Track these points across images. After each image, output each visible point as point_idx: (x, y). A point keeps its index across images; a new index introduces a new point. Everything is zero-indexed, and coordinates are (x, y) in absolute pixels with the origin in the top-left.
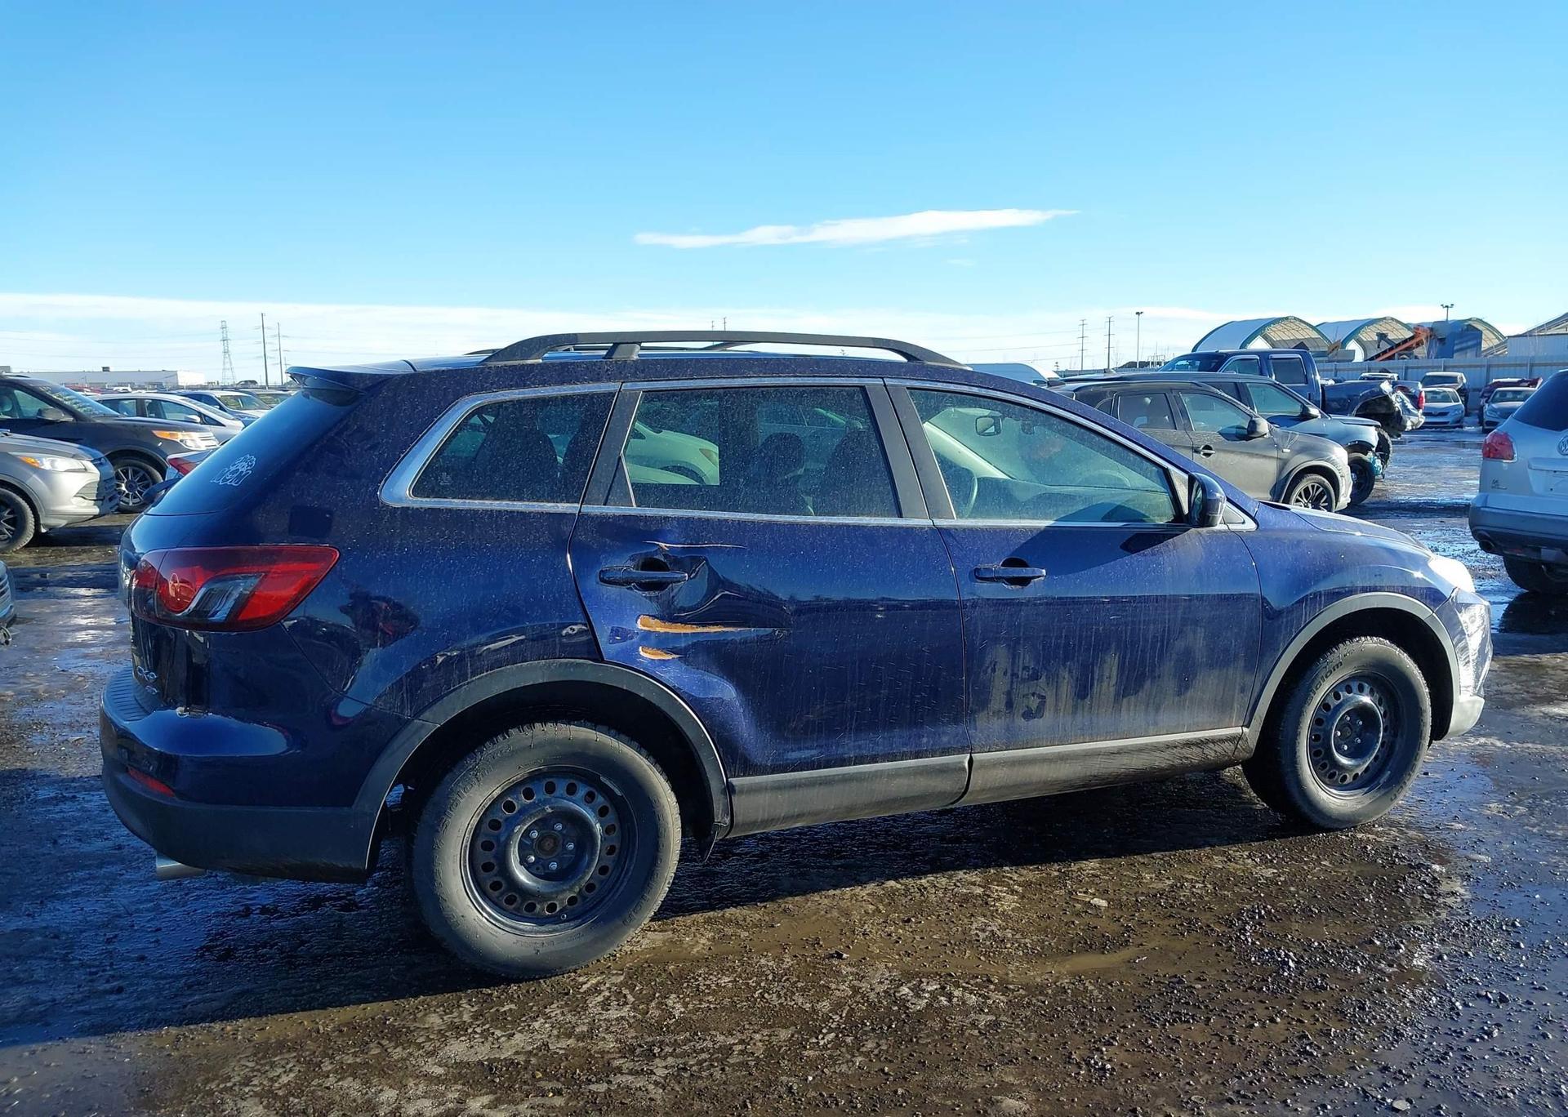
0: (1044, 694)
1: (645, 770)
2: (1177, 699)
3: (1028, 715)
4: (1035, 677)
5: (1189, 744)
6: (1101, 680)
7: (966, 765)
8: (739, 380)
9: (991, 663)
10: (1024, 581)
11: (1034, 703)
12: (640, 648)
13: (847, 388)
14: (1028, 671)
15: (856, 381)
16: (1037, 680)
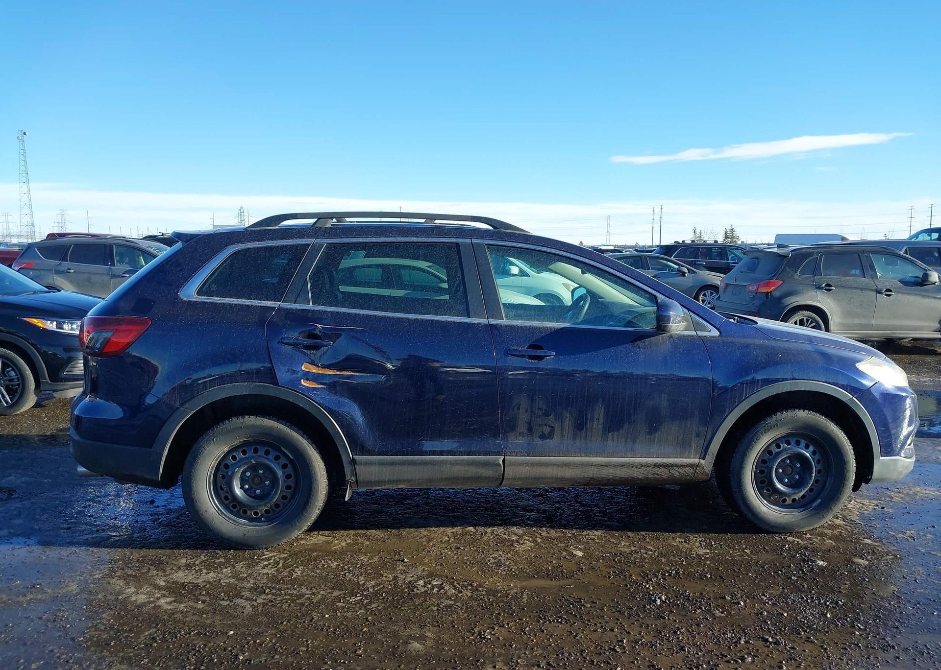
0: (553, 426)
1: (305, 446)
2: (648, 437)
3: (543, 437)
4: (547, 414)
5: (657, 466)
6: (592, 420)
7: (501, 463)
8: (383, 238)
9: (517, 404)
10: (540, 358)
11: (547, 430)
12: (302, 380)
13: (447, 244)
14: (542, 411)
15: (454, 240)
16: (548, 416)
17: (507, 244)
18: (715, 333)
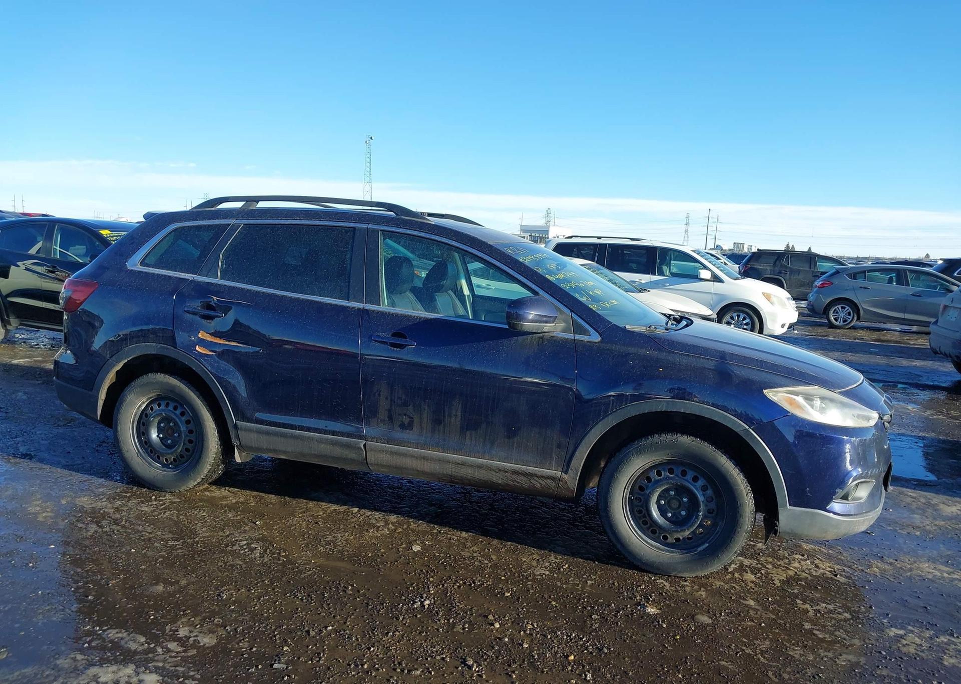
0: (412, 416)
1: (199, 407)
2: (506, 440)
3: (403, 427)
4: (405, 404)
5: (515, 472)
6: (450, 416)
7: (362, 447)
8: (290, 220)
9: (377, 391)
10: (401, 346)
11: (406, 420)
12: (197, 346)
13: (346, 228)
14: (401, 400)
15: (352, 225)
16: (407, 406)
17: (401, 230)
18: (596, 338)
